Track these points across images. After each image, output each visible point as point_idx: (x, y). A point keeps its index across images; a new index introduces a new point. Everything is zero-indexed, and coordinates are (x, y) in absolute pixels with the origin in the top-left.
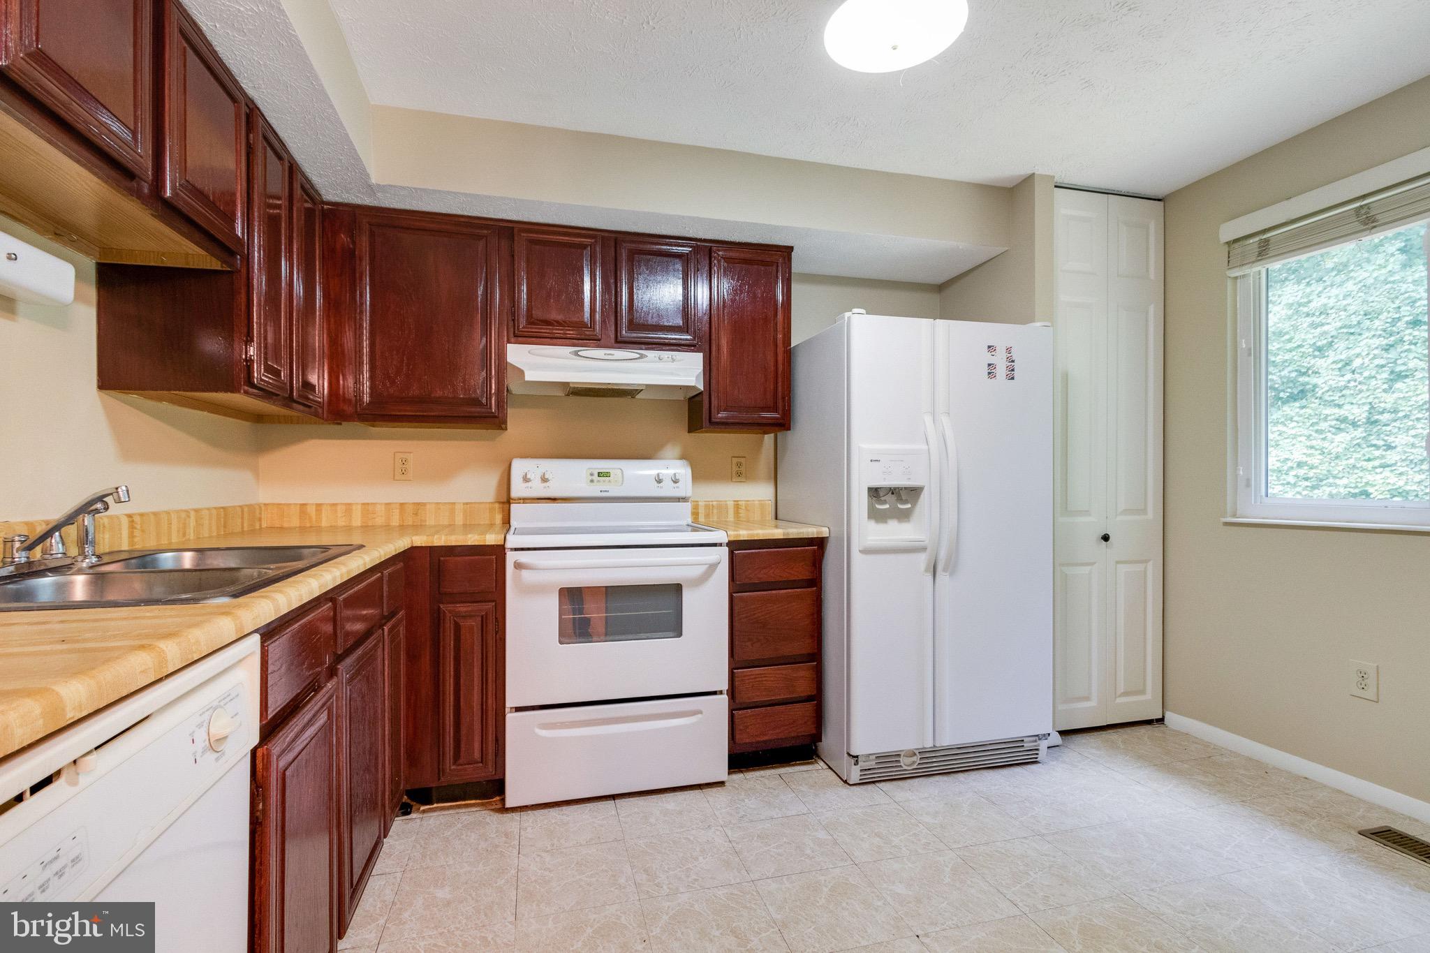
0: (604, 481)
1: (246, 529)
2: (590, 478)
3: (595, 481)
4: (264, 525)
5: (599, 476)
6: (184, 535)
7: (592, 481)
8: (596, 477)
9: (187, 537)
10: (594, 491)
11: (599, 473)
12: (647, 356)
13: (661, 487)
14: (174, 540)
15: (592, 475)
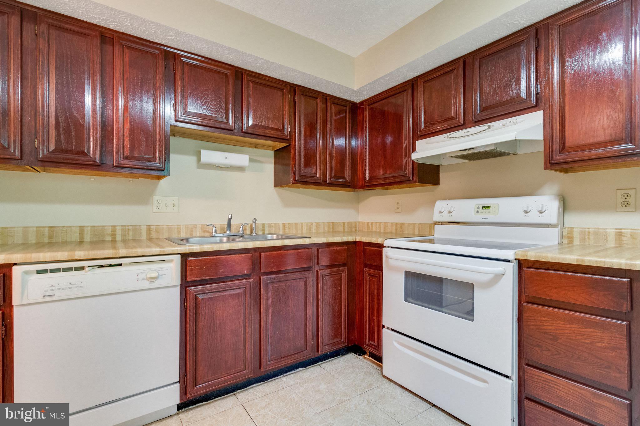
0: (485, 212)
1: (346, 229)
2: (477, 210)
3: (480, 212)
4: (357, 229)
5: (483, 209)
6: (310, 230)
7: (478, 212)
8: (480, 210)
9: (311, 231)
10: (478, 218)
11: (483, 207)
12: (493, 126)
13: (528, 216)
14: (305, 231)
15: (478, 208)
